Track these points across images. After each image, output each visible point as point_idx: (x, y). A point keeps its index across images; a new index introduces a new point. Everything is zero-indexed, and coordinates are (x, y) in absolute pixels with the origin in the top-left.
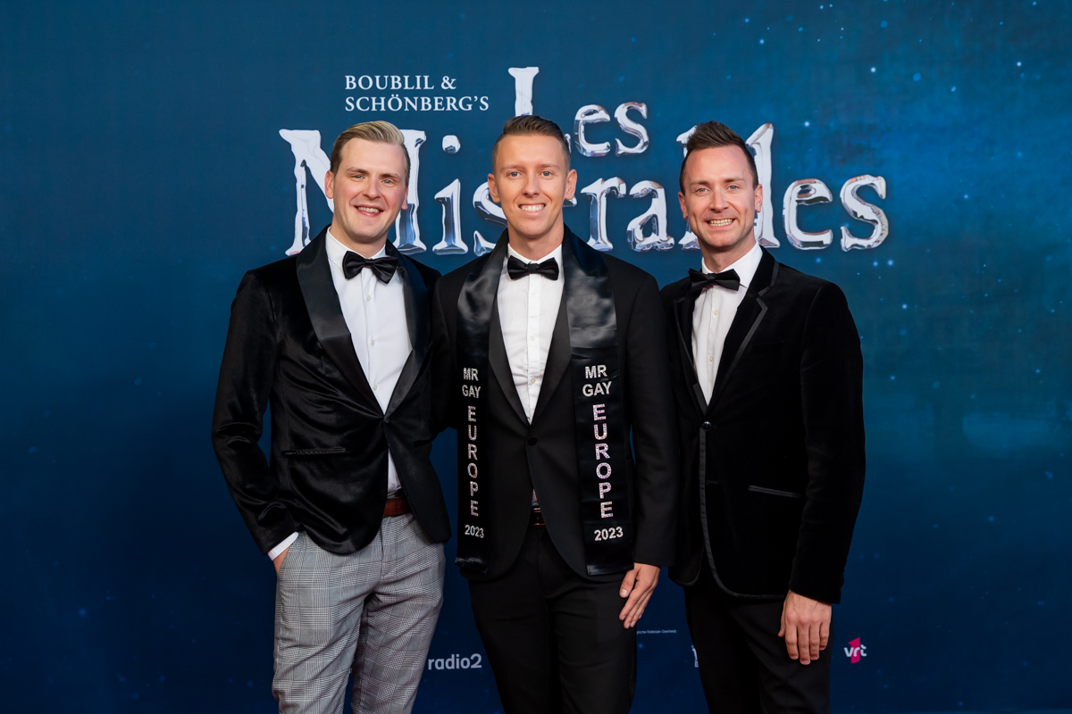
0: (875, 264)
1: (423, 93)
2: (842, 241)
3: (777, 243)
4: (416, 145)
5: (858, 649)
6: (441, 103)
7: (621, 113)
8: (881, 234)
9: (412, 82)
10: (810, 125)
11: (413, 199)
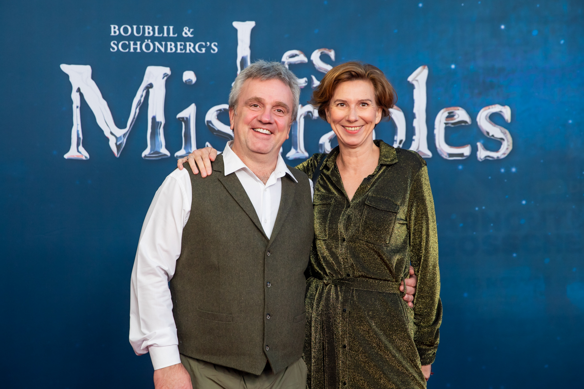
0: (503, 170)
1: (169, 39)
2: (478, 153)
3: (429, 154)
4: (163, 78)
6: (182, 47)
7: (316, 56)
8: (507, 149)
9: (161, 31)
10: (456, 67)
11: (161, 118)
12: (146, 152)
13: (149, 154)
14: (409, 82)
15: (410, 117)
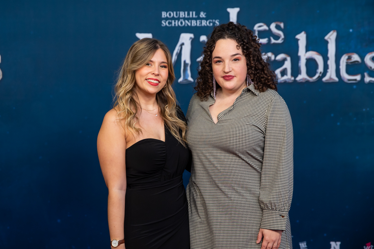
1: (193, 19)
2: (365, 79)
3: (337, 79)
4: (190, 40)
5: (369, 247)
6: (200, 23)
7: (273, 26)
9: (189, 14)
11: (188, 61)
12: (181, 80)
13: (183, 80)
14: (325, 39)
15: (326, 59)
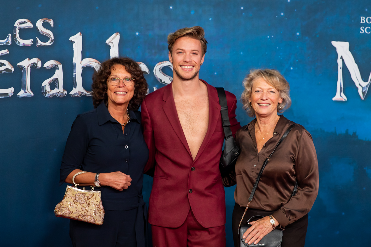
7: (39, 24)
10: (139, 34)
14: (107, 43)
